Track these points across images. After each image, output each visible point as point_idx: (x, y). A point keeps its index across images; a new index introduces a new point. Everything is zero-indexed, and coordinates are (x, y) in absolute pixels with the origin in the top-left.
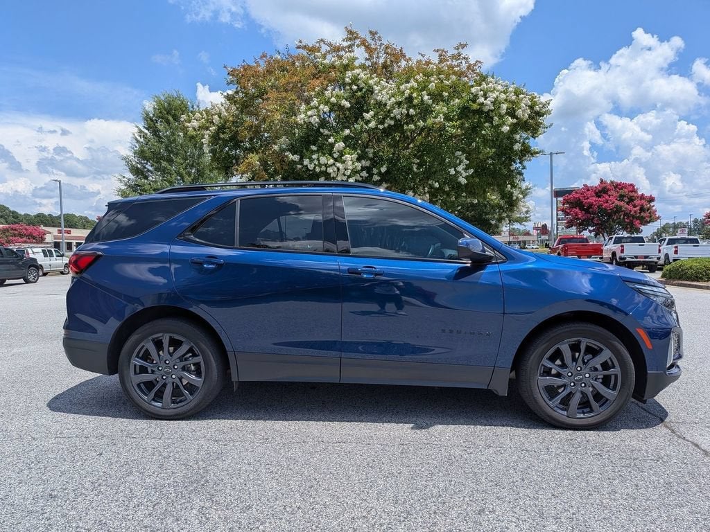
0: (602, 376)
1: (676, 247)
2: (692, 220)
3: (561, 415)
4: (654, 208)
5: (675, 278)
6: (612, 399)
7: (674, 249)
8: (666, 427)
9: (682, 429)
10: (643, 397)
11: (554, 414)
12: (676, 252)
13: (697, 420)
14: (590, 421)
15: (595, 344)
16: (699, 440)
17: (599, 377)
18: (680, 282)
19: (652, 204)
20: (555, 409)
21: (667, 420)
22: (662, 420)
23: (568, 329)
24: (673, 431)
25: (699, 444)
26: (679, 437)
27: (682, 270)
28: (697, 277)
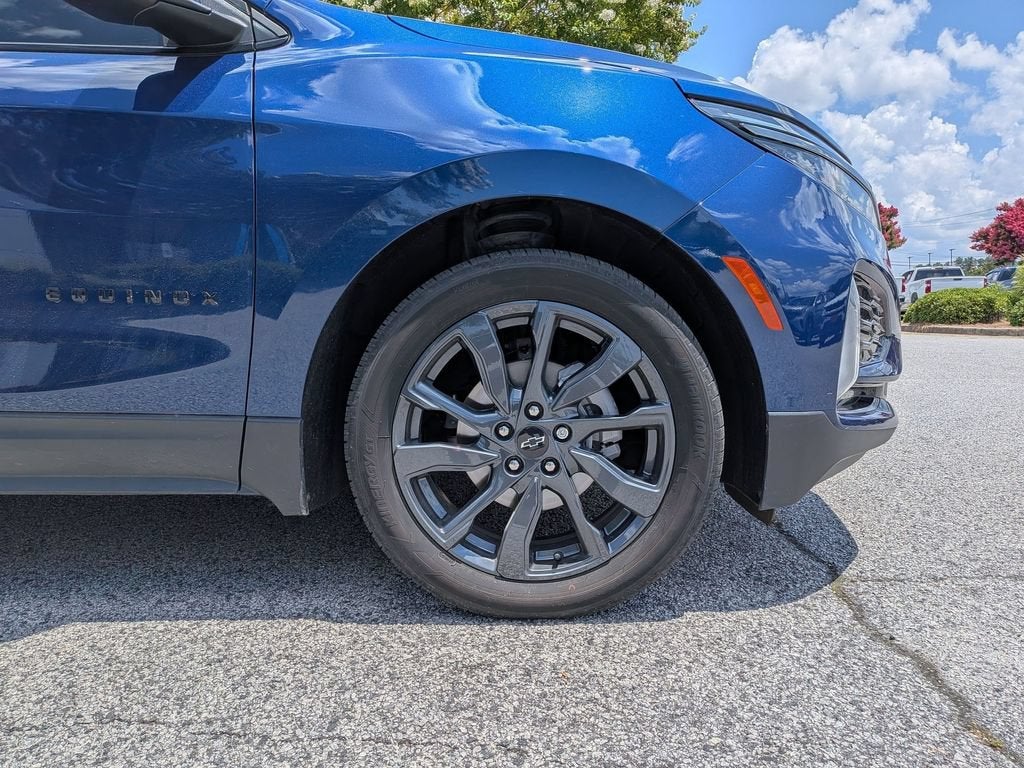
0: (617, 436)
1: (929, 282)
2: (954, 259)
3: (477, 570)
4: (896, 227)
5: (924, 321)
6: (644, 509)
7: (925, 286)
8: (843, 596)
9: (892, 604)
10: (758, 500)
11: (451, 571)
12: (928, 290)
13: (939, 570)
14: (575, 589)
15: (585, 322)
16: (940, 647)
17: (607, 437)
18: (932, 326)
19: (894, 220)
20: (456, 552)
21: (850, 572)
22: (834, 573)
23: (487, 270)
24: (860, 614)
25: (940, 661)
26: (877, 636)
27: (936, 307)
28: (958, 317)
